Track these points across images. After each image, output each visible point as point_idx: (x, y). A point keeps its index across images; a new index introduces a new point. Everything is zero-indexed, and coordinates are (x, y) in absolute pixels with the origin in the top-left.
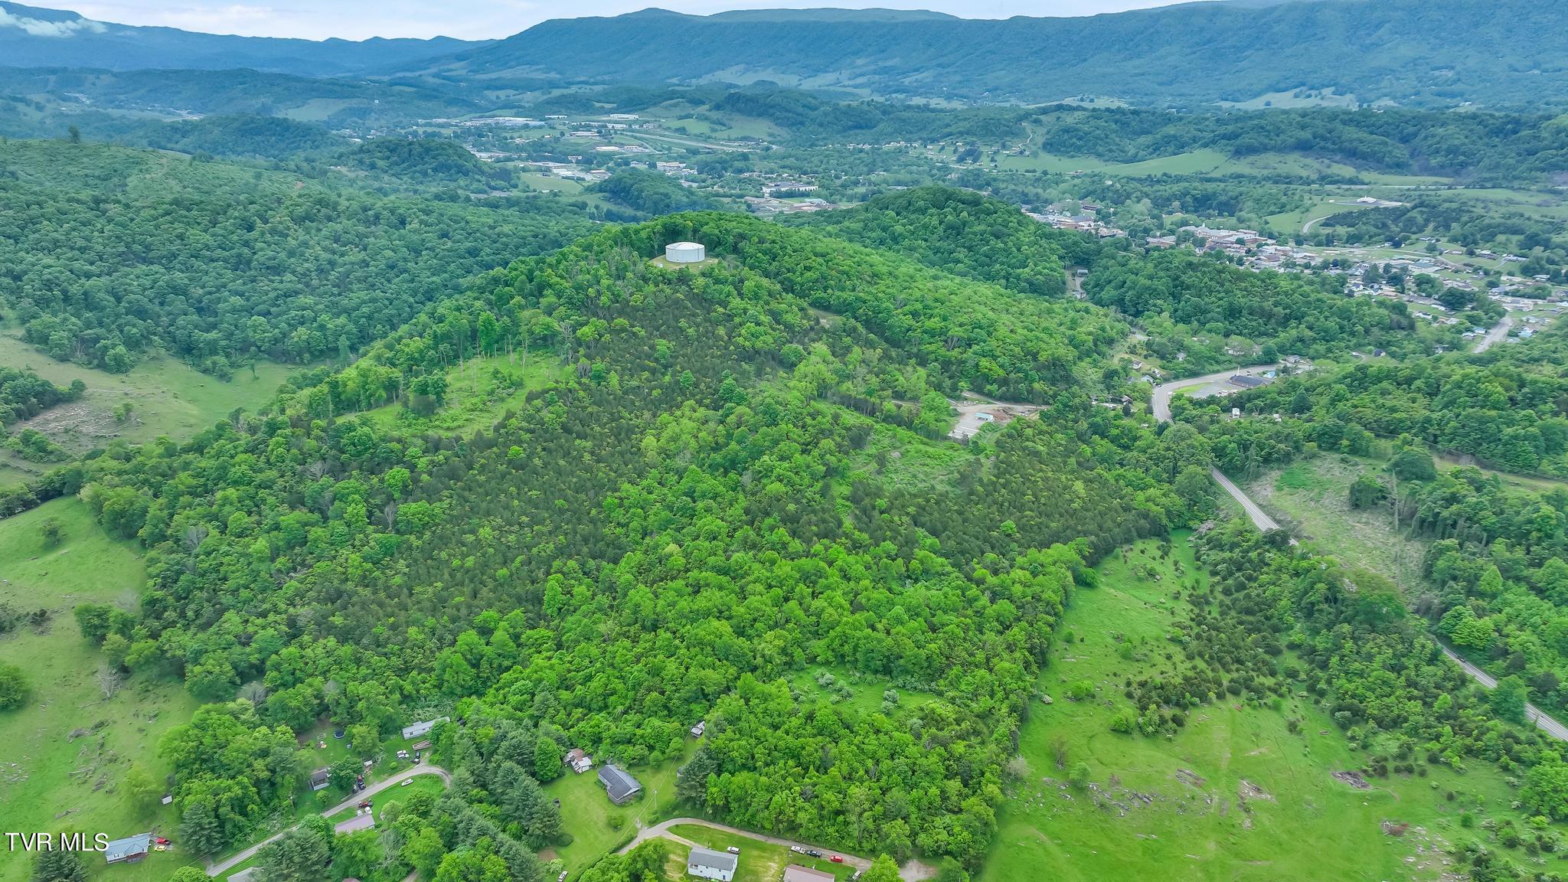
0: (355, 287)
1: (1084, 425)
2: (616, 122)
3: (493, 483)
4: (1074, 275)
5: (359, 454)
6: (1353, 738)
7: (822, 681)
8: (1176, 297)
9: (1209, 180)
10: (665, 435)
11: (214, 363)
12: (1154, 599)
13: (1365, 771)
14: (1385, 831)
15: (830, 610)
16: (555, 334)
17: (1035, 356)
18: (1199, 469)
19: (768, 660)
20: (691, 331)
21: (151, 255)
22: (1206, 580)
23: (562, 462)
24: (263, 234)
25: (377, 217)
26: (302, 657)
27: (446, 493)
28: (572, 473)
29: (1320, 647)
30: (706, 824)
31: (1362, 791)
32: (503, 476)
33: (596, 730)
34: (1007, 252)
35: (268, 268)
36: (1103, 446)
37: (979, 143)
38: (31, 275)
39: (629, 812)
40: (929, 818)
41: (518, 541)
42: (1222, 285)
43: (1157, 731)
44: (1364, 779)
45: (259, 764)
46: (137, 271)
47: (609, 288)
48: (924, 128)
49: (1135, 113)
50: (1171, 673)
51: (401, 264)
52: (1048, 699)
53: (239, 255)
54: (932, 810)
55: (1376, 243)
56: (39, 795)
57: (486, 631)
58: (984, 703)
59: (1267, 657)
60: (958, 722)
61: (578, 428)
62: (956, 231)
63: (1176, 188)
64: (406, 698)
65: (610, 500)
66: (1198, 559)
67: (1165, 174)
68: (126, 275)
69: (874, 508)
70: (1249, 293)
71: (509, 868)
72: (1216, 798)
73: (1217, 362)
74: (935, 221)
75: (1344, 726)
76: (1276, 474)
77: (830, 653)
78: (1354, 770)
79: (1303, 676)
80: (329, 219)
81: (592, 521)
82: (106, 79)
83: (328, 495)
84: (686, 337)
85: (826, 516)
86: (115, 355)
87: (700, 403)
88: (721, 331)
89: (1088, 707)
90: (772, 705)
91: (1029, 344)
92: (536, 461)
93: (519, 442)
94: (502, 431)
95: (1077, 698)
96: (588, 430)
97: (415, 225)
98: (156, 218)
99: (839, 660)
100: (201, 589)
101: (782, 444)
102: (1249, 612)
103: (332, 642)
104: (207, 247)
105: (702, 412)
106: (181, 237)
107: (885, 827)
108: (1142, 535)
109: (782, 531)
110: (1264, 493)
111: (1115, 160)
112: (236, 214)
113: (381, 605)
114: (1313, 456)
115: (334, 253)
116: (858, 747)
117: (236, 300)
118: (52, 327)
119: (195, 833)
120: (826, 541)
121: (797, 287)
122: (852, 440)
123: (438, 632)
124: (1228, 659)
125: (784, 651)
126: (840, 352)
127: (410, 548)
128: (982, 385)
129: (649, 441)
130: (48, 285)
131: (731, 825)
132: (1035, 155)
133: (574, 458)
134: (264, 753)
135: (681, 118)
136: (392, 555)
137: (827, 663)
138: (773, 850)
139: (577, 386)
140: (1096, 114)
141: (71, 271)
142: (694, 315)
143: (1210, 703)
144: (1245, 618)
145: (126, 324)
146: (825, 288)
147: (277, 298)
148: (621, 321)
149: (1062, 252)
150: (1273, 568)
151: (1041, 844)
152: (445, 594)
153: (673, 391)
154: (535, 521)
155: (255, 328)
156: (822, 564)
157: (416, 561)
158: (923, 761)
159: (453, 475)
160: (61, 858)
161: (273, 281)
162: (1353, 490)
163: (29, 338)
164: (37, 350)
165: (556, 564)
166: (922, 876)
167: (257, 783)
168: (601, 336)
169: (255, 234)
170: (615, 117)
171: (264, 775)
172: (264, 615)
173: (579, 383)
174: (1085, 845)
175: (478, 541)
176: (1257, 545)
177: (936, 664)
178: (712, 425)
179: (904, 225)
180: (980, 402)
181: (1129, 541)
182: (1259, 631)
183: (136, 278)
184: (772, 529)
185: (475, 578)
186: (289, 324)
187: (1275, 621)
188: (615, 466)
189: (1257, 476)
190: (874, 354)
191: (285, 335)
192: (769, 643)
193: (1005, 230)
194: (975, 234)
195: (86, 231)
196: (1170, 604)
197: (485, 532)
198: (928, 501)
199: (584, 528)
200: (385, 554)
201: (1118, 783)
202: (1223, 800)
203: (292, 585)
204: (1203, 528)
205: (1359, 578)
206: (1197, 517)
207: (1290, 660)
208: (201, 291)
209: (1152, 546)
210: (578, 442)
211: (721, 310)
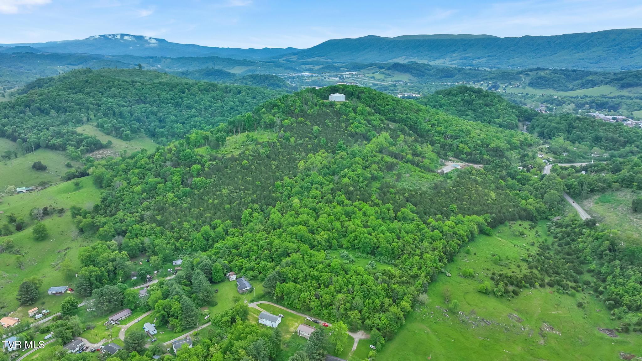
0: (217, 115)
1: (504, 173)
2: (348, 75)
3: (233, 174)
4: (523, 124)
5: (185, 160)
6: (614, 314)
7: (342, 254)
8: (569, 132)
9: (605, 98)
10: (309, 162)
11: (162, 140)
12: (520, 244)
13: (617, 330)
14: (622, 357)
15: (353, 226)
16: (274, 123)
17: (487, 146)
18: (556, 192)
19: (319, 243)
20: (330, 124)
21: (147, 100)
22: (551, 240)
23: (263, 168)
24: (187, 95)
25: (230, 91)
26: (141, 229)
27: (214, 176)
28: (266, 173)
29: (603, 271)
30: (273, 305)
31: (613, 338)
32: (238, 172)
33: (241, 264)
34: (491, 112)
35: (187, 107)
36: (510, 181)
37: (499, 82)
38: (104, 105)
39: (244, 297)
40: (372, 313)
41: (237, 196)
42: (593, 128)
43: (502, 295)
44: (616, 333)
45: (110, 264)
46: (141, 106)
47: (299, 106)
48: (476, 77)
49: (574, 71)
50: (518, 273)
51: (235, 108)
52: (449, 274)
53: (177, 102)
54: (375, 310)
56: (38, 270)
57: (214, 228)
58: (415, 271)
59: (574, 274)
60: (400, 277)
61: (273, 156)
62: (469, 103)
63: (588, 100)
64: (176, 249)
65: (278, 183)
66: (549, 231)
67: (585, 95)
68: (136, 107)
69: (388, 192)
70: (607, 131)
71: (181, 308)
72: (527, 329)
73: (584, 158)
74: (460, 99)
75: (610, 308)
76: (596, 197)
77: (349, 244)
78: (611, 328)
79: (592, 285)
80: (213, 91)
81: (270, 191)
82: (169, 60)
83: (168, 173)
84: (327, 127)
85: (365, 193)
86: (126, 134)
87: (327, 151)
88: (343, 125)
89: (469, 281)
90: (313, 259)
91: (485, 140)
92: (253, 167)
93: (248, 160)
94: (242, 155)
95: (465, 276)
96: (277, 158)
97: (244, 94)
98: (151, 88)
99: (353, 248)
100: (114, 203)
101: (354, 166)
102: (569, 254)
103: (154, 225)
104: (167, 99)
105: (326, 154)
106: (159, 95)
107: (349, 313)
108: (521, 218)
109: (343, 196)
110: (589, 205)
111: (563, 90)
112: (179, 87)
113: (177, 214)
114: (617, 190)
115: (212, 102)
116: (348, 280)
117: (173, 118)
118: (106, 122)
119: (80, 286)
120: (361, 202)
121: (382, 112)
122: (387, 167)
123: (196, 226)
124: (551, 271)
125: (328, 240)
126: (394, 136)
127: (194, 194)
128: (458, 156)
129: (301, 164)
130: (109, 108)
131: (284, 306)
132: (524, 87)
133: (269, 167)
134: (113, 260)
135: (374, 73)
136: (186, 196)
137: (347, 248)
138: (298, 318)
139: (277, 141)
140: (555, 71)
141: (118, 105)
142: (333, 119)
143: (536, 288)
144: (566, 256)
145: (133, 124)
146: (394, 113)
147: (188, 118)
148: (301, 119)
149: (518, 114)
150: (585, 236)
151: (427, 333)
152: (203, 212)
153: (317, 146)
154: (246, 189)
155: (178, 128)
156: (357, 210)
157: (195, 199)
158: (374, 288)
159: (219, 170)
160: (29, 288)
161: (187, 112)
162: (634, 203)
163: (98, 126)
164: (100, 130)
165: (250, 205)
166: (363, 337)
167: (109, 272)
168: (292, 124)
169: (184, 95)
170: (348, 73)
171: (111, 268)
172: (133, 213)
173: (278, 140)
174: (449, 336)
175: (222, 194)
176: (580, 226)
177: (396, 253)
178: (329, 159)
179: (446, 100)
180: (457, 162)
181: (514, 219)
182: (573, 262)
183: (139, 109)
184: (339, 195)
185: (216, 208)
186: (190, 127)
187: (582, 259)
188: (284, 171)
189: (587, 198)
190: (410, 139)
191: (188, 131)
192: (321, 236)
193: (492, 103)
194: (477, 104)
195: (126, 92)
196: (527, 247)
197: (225, 191)
198: (417, 193)
199: (265, 193)
200: (184, 196)
201: (475, 313)
202: (531, 330)
203: (145, 203)
204: (555, 219)
205: (628, 240)
206: (553, 214)
207: (587, 277)
208: (161, 114)
209: (526, 224)
210: (272, 162)
211: (345, 117)
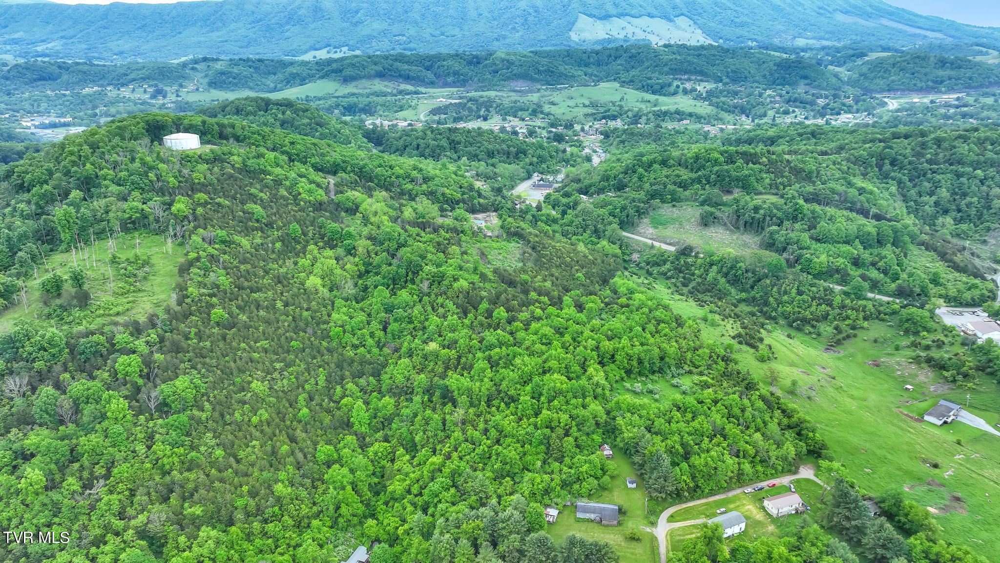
6: (810, 333)
9: (340, 97)
20: (263, 195)
22: (669, 282)
29: (757, 296)
30: (684, 506)
31: (840, 355)
32: (223, 337)
37: (160, 85)
44: (834, 349)
48: (104, 77)
50: (735, 327)
55: (470, 120)
65: (336, 329)
66: (652, 274)
74: (271, 119)
75: (801, 329)
76: (646, 221)
87: (317, 246)
102: (708, 291)
107: (783, 451)
110: (649, 232)
111: (263, 91)
129: (314, 281)
132: (206, 90)
139: (215, 252)
140: (234, 62)
144: (709, 294)
148: (201, 195)
150: (697, 266)
153: (289, 242)
162: (703, 217)
166: (812, 471)
168: (194, 210)
173: (216, 249)
176: (677, 257)
177: (679, 355)
189: (638, 224)
204: (634, 258)
206: (625, 253)
207: (744, 308)
210: (256, 295)
211: (268, 177)
